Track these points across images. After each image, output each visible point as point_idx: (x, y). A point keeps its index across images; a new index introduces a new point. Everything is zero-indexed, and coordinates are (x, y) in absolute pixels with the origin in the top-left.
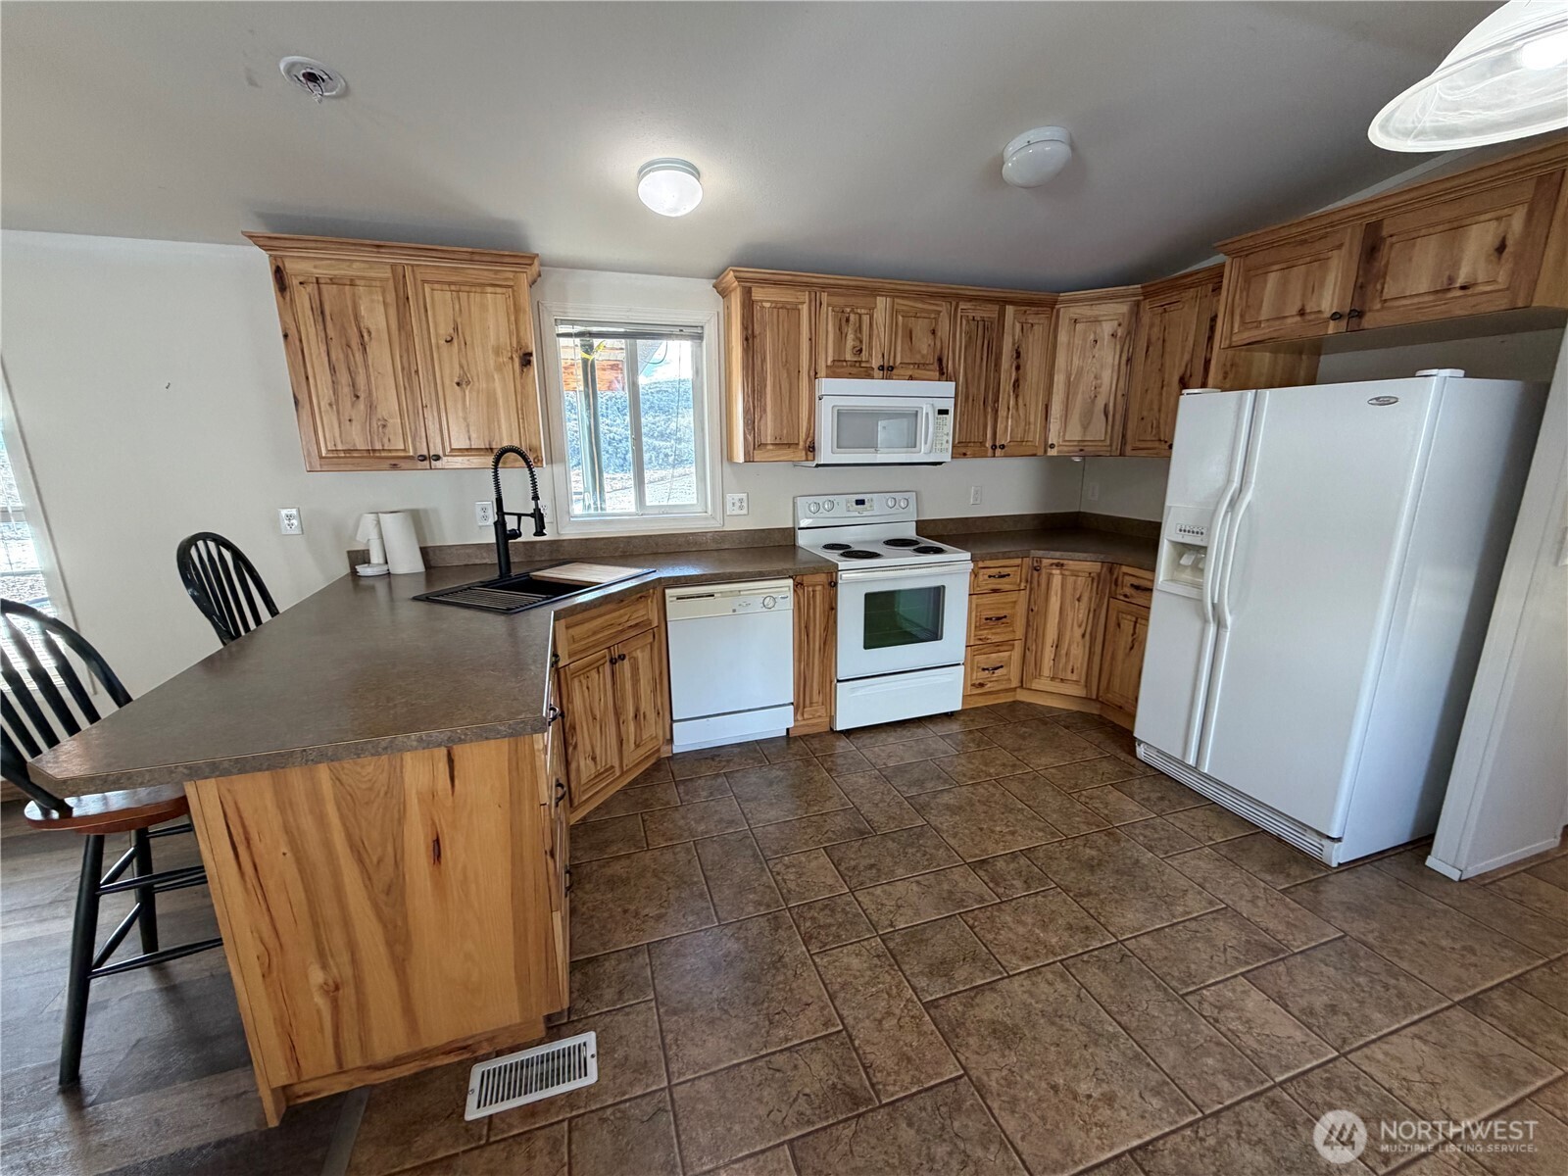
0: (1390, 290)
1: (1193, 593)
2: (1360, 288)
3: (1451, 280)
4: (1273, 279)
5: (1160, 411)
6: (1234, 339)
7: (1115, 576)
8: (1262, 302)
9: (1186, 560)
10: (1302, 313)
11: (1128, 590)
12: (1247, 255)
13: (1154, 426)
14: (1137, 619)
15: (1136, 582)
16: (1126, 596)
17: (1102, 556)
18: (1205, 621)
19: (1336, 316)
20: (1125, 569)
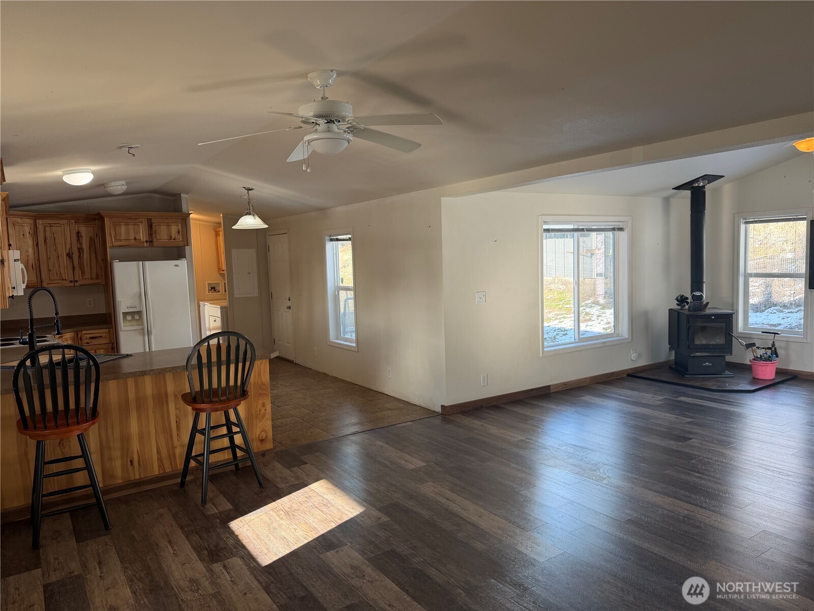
0: (158, 237)
1: (138, 327)
2: (151, 235)
3: (171, 237)
4: (123, 228)
5: (59, 267)
6: (114, 243)
7: (79, 337)
8: (121, 234)
9: (129, 318)
10: (135, 239)
11: (88, 341)
12: (112, 218)
13: (58, 273)
14: (95, 351)
15: (91, 336)
16: (88, 343)
17: (74, 329)
18: (144, 335)
19: (146, 242)
20: (84, 332)
